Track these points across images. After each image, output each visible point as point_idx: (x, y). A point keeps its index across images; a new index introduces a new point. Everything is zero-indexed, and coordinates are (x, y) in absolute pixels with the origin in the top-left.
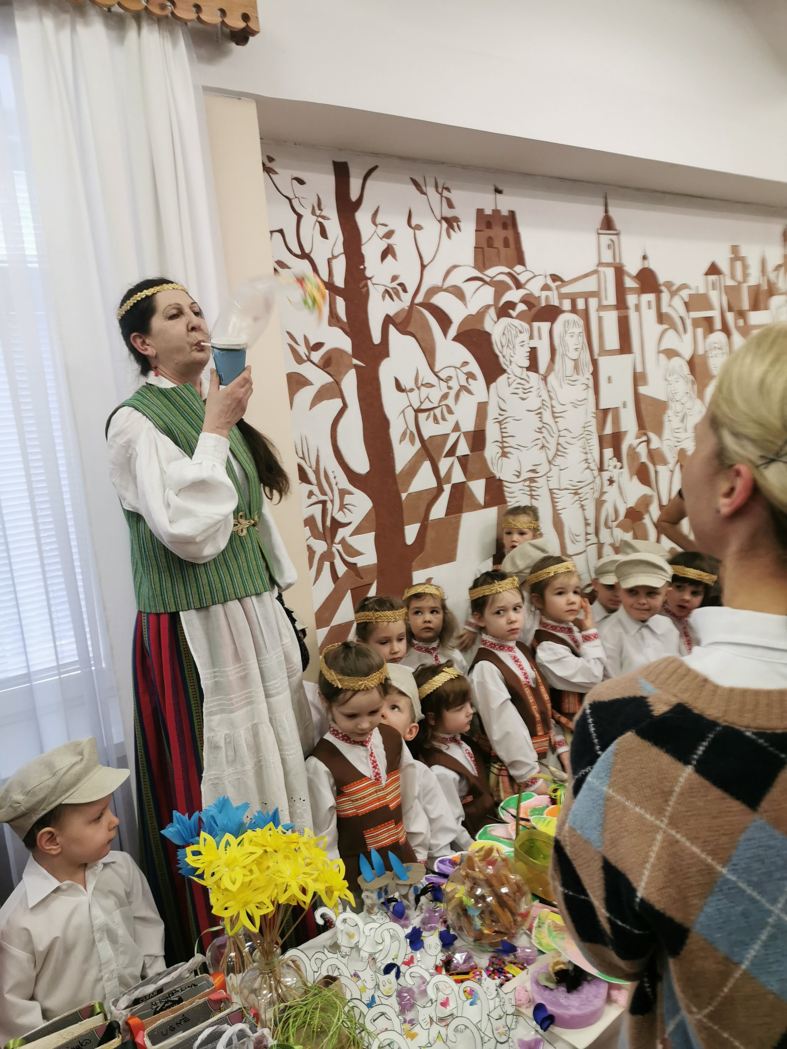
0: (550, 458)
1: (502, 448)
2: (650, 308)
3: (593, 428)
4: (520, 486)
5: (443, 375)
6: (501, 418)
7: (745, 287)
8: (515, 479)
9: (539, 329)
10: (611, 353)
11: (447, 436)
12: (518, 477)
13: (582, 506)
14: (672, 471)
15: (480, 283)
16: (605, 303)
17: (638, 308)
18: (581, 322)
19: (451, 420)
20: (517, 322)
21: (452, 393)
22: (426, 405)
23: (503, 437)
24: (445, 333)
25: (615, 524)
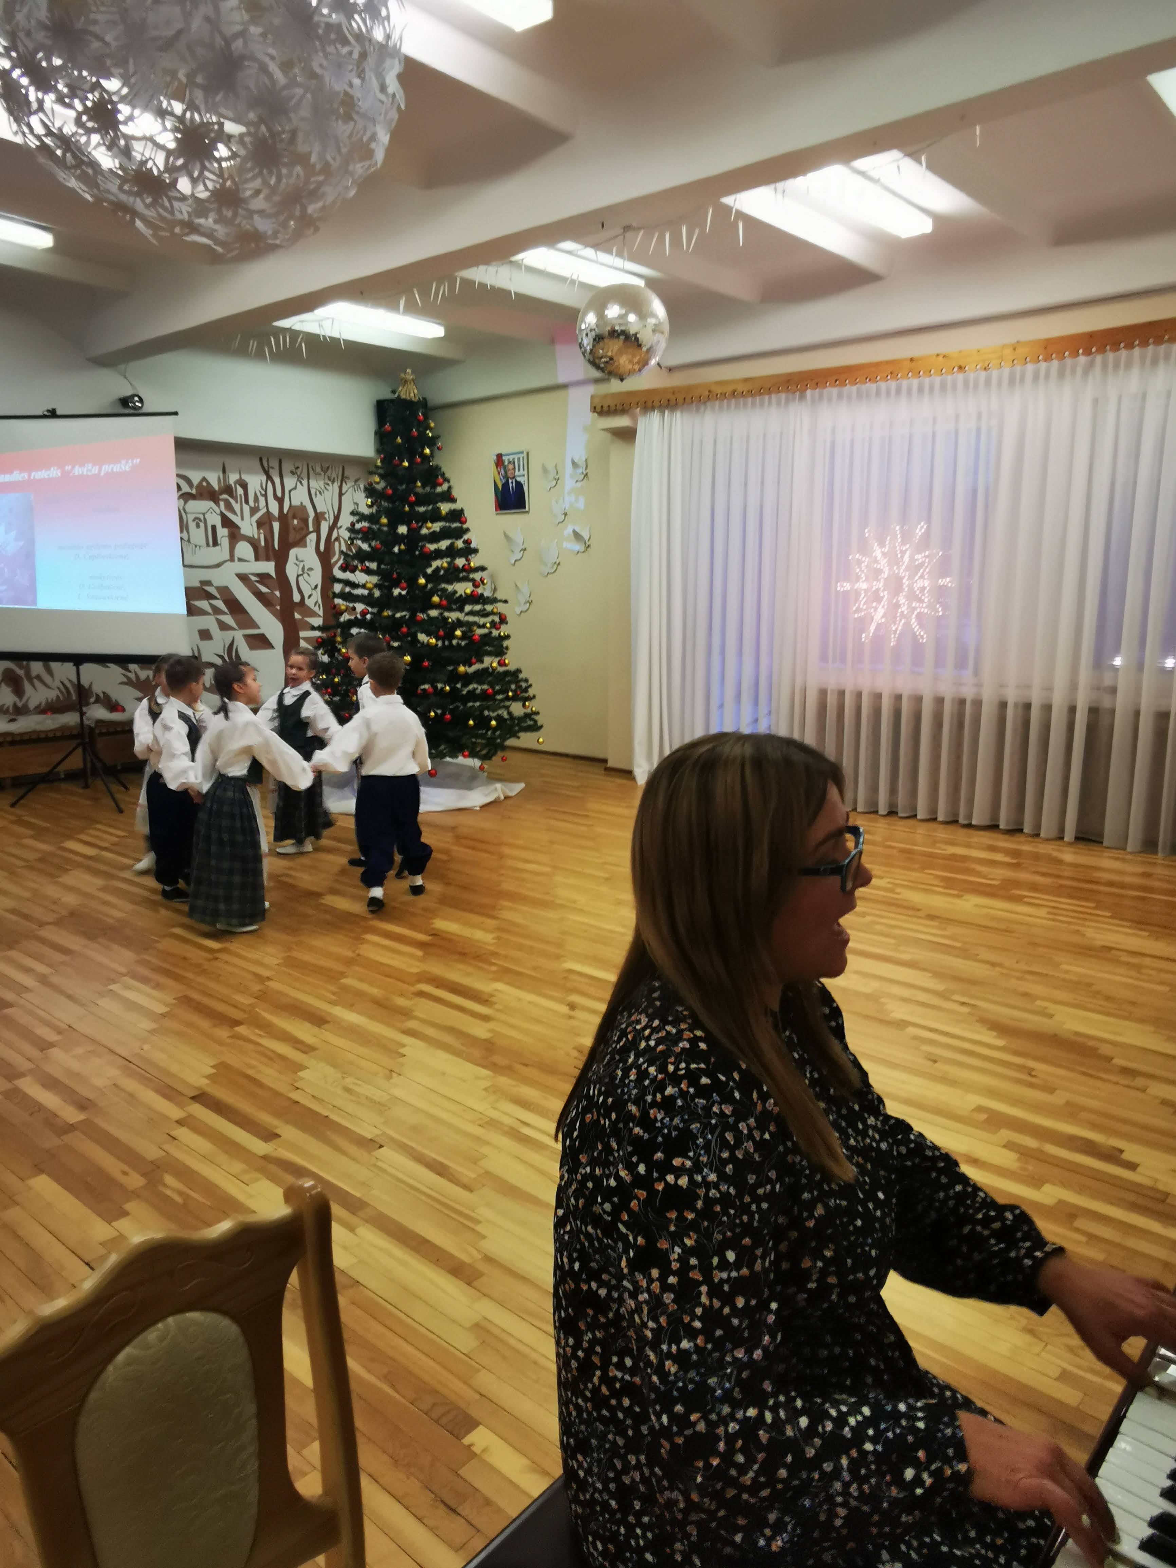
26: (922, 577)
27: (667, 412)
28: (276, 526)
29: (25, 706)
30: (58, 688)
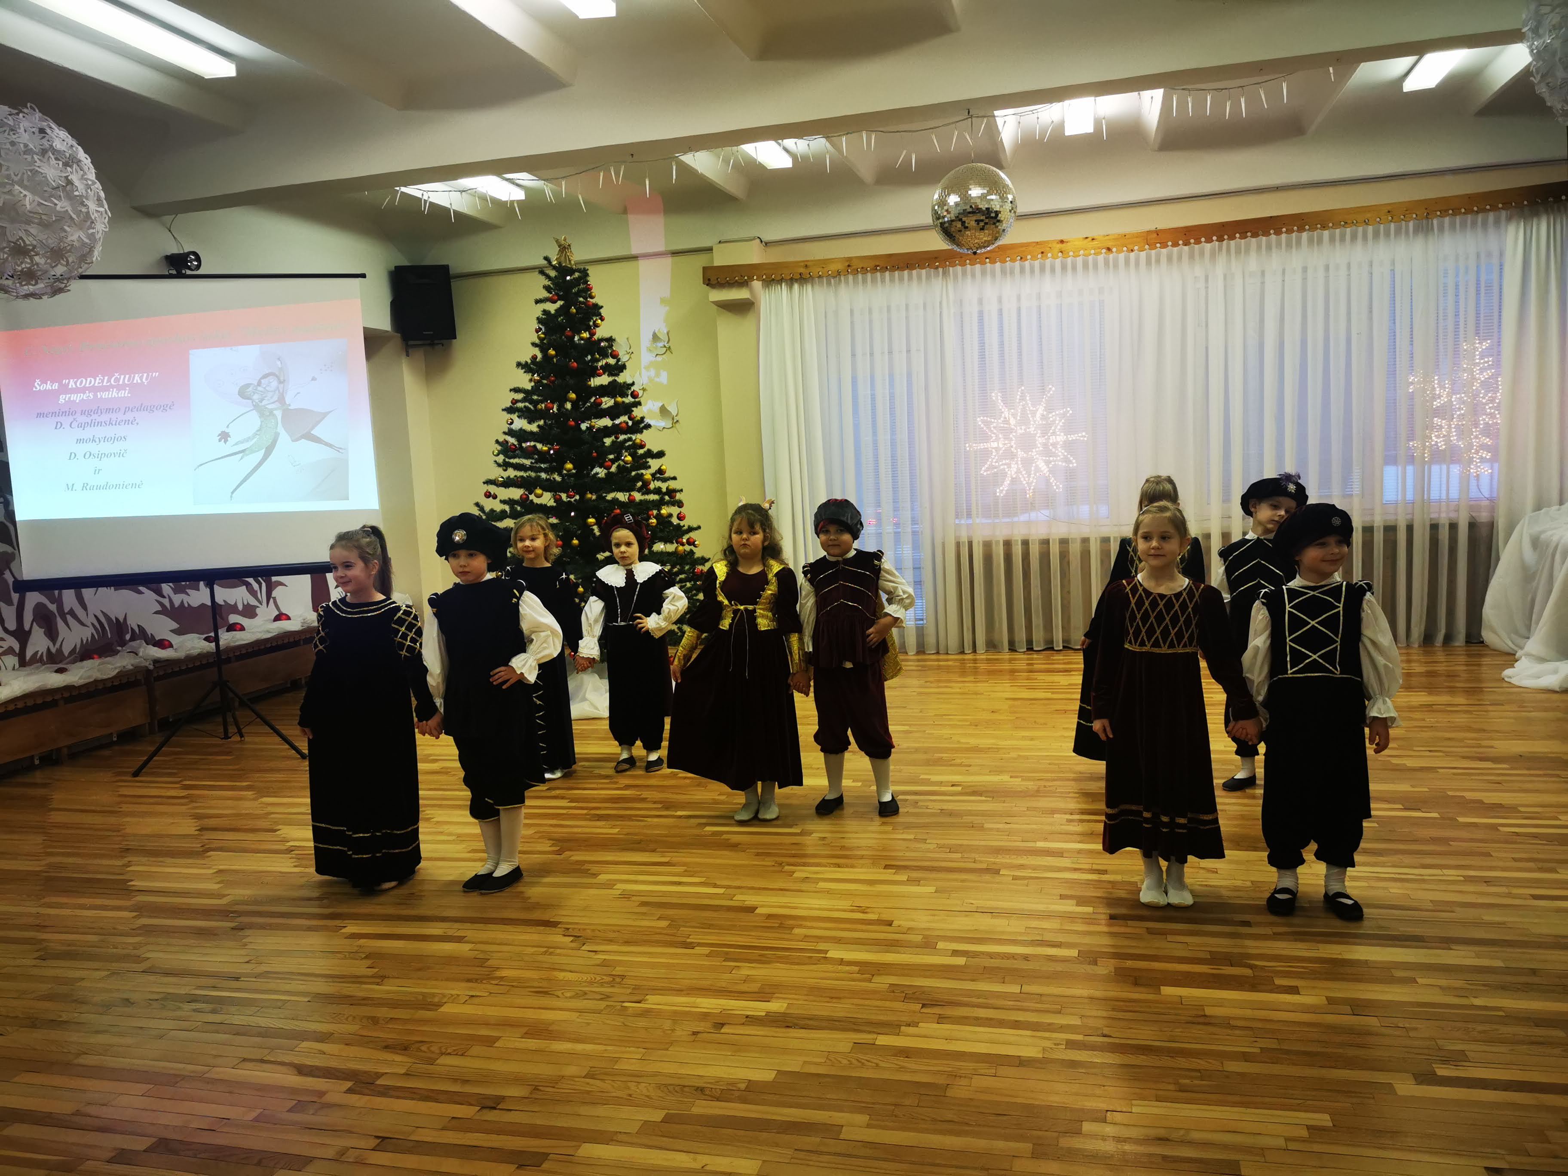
26: (1054, 433)
27: (796, 286)
29: (60, 651)
30: (93, 624)
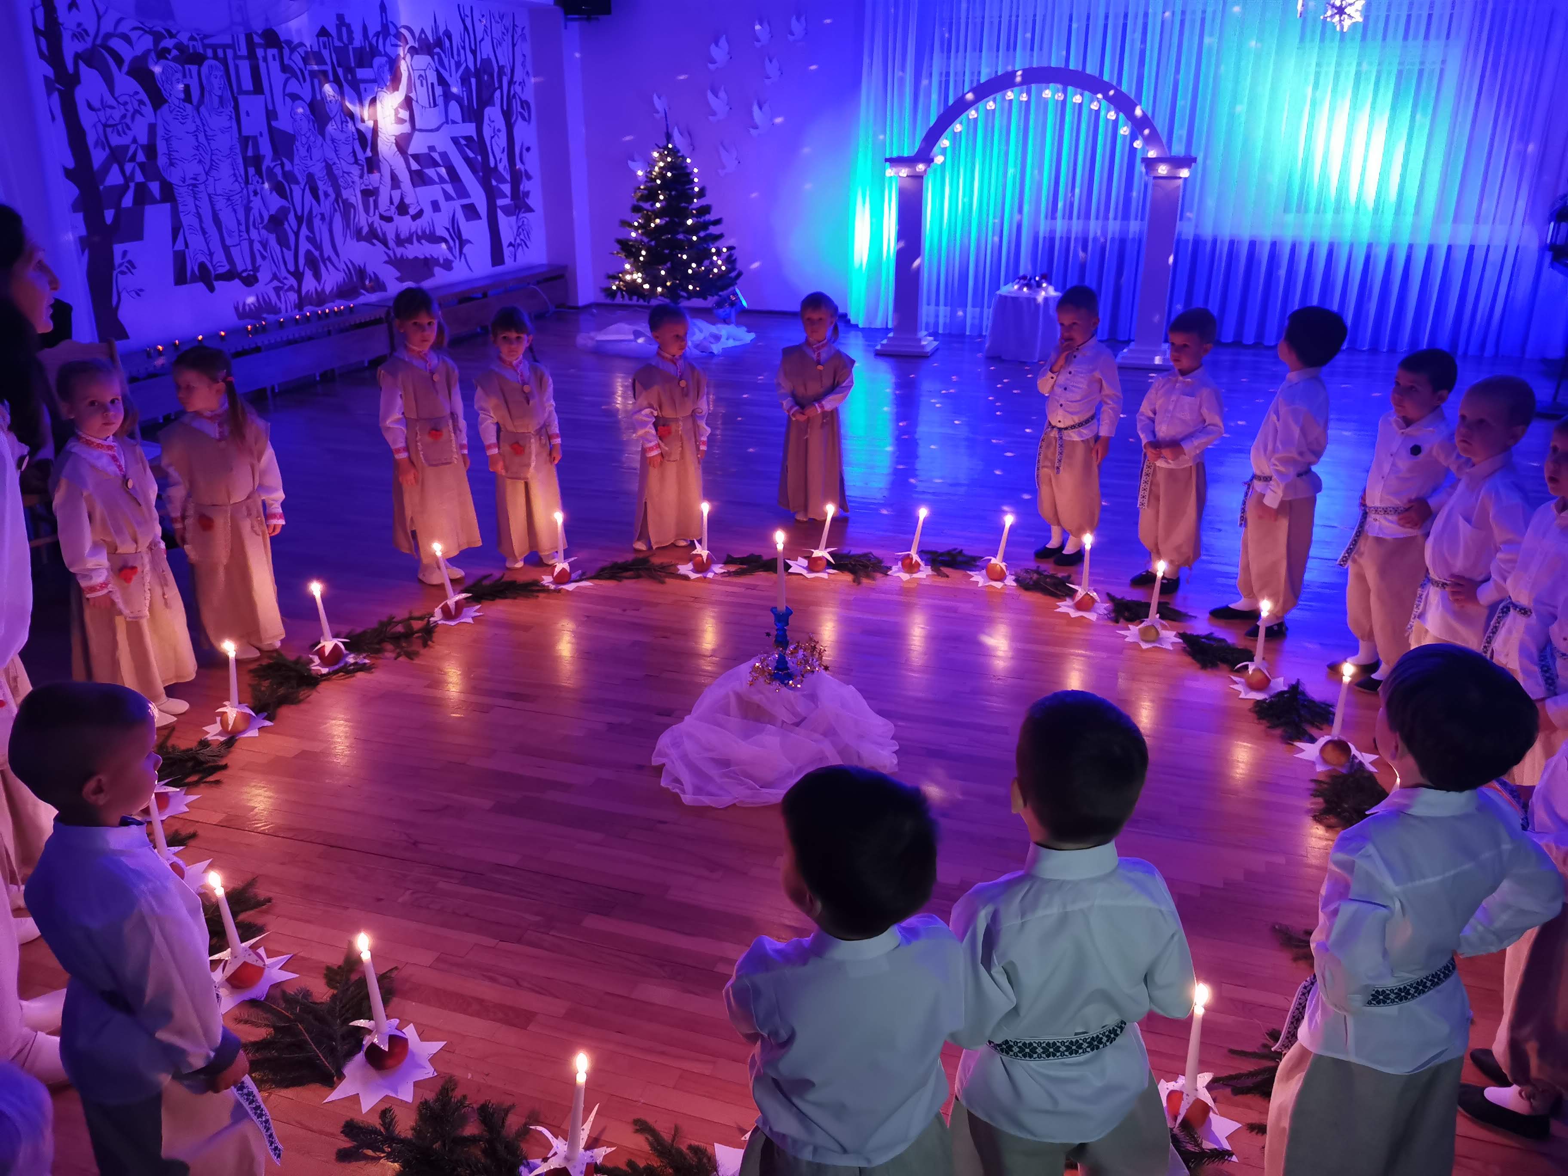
0: (207, 169)
1: (170, 159)
2: (274, 59)
3: (238, 151)
4: (185, 189)
5: (121, 100)
6: (167, 136)
7: (350, 47)
8: (181, 184)
9: (189, 69)
10: (247, 93)
11: (127, 147)
12: (184, 182)
13: (235, 211)
14: (304, 190)
15: (140, 32)
16: (239, 53)
17: (265, 59)
18: (222, 68)
19: (130, 134)
20: (171, 64)
21: (129, 115)
22: (111, 122)
23: (169, 151)
24: (120, 68)
25: (261, 226)
28: (473, 80)
30: (343, 269)
